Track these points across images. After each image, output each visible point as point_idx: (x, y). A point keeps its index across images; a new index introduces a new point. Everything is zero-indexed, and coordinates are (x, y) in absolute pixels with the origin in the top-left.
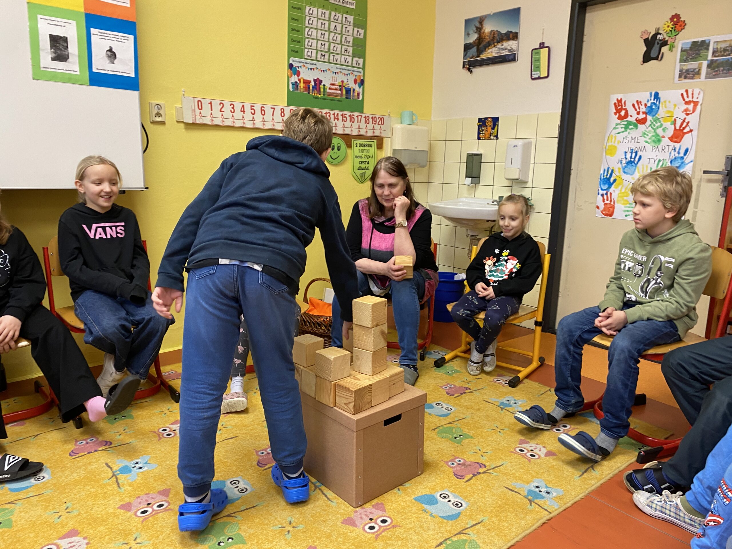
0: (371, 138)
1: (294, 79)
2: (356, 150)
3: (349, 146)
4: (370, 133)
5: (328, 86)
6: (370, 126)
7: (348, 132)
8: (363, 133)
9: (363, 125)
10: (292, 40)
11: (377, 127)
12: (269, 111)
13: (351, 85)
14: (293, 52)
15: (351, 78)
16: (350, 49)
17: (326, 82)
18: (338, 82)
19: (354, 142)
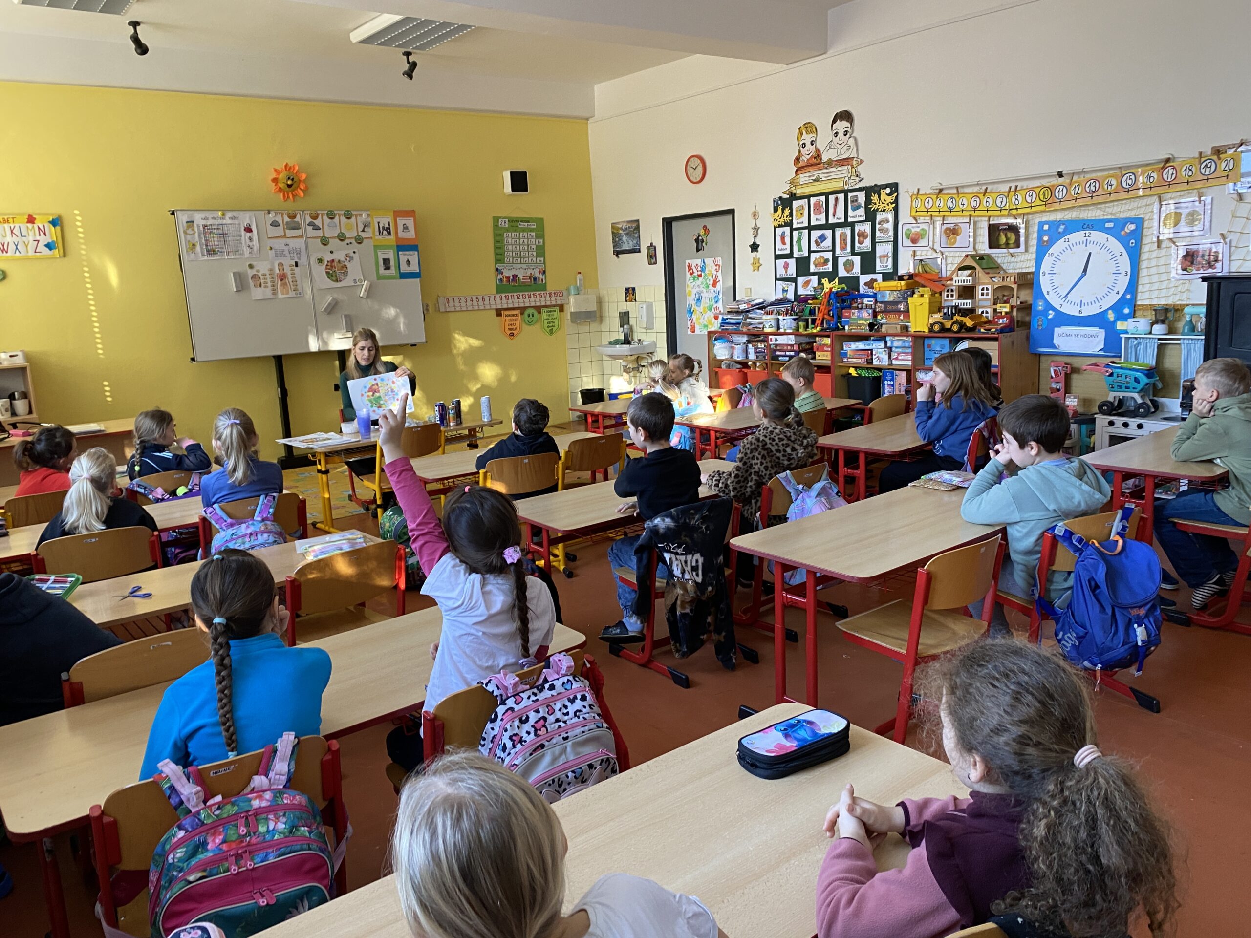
0: (554, 306)
1: (500, 276)
2: (545, 315)
3: (540, 312)
4: (554, 303)
5: (521, 278)
6: (553, 298)
7: (538, 304)
8: (548, 303)
9: (548, 298)
10: (497, 254)
11: (558, 298)
12: (487, 299)
13: (537, 275)
14: (498, 261)
15: (537, 271)
16: (535, 253)
17: (520, 276)
18: (528, 274)
19: (543, 310)
